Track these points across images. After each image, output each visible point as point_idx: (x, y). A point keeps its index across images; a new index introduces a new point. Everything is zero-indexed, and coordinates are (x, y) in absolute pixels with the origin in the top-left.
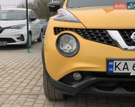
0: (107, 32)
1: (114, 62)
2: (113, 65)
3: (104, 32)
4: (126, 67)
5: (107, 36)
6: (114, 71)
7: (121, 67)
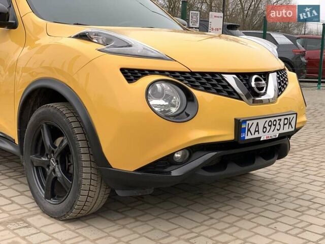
0: (222, 77)
1: (248, 122)
2: (245, 128)
3: (219, 77)
4: (257, 130)
5: (225, 84)
6: (247, 138)
7: (252, 130)
